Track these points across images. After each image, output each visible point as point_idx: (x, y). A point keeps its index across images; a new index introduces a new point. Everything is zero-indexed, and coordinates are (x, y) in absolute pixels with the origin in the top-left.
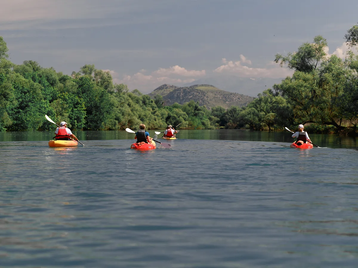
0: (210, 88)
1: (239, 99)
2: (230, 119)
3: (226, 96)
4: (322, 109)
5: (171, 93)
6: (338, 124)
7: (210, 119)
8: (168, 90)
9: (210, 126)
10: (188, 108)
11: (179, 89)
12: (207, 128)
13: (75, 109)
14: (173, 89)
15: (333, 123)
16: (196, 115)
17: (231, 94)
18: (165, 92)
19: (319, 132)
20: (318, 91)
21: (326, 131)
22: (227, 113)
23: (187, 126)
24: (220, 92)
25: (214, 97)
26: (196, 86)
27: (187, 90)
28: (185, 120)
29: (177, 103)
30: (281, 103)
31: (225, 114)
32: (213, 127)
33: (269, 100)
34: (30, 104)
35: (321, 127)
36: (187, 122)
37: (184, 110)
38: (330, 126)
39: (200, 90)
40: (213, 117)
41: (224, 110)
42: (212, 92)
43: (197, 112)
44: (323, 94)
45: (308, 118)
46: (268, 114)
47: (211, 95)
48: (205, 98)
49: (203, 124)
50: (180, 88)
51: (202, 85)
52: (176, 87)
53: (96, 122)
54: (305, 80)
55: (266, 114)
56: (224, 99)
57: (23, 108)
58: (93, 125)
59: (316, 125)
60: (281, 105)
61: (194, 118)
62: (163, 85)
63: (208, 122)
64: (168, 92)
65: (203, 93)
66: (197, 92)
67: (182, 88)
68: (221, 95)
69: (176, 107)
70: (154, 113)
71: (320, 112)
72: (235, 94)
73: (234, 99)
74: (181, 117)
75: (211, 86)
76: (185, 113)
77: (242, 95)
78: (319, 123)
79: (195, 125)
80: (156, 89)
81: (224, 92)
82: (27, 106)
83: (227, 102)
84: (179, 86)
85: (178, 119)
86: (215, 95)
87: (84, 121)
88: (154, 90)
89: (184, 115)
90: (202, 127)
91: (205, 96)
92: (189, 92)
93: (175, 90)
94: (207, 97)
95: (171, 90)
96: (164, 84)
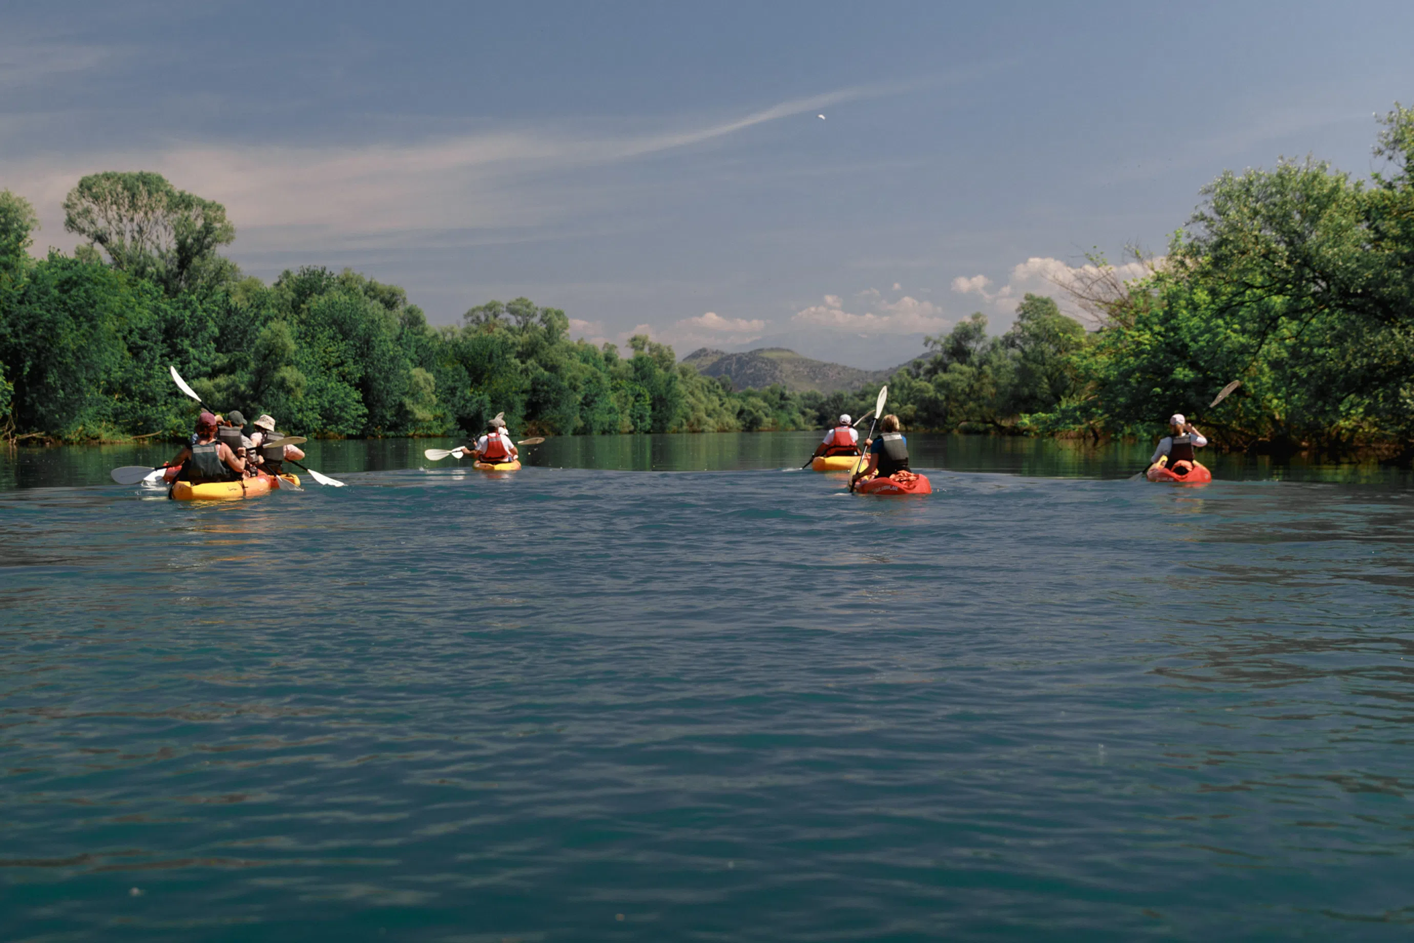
0: (786, 355)
1: (839, 374)
2: (832, 413)
3: (816, 370)
4: (980, 406)
5: (714, 365)
6: (998, 422)
7: (804, 414)
8: (709, 358)
9: (803, 426)
10: (770, 395)
11: (729, 357)
12: (798, 429)
13: (637, 404)
14: (719, 356)
15: (993, 422)
16: (782, 407)
17: (825, 365)
18: (703, 363)
19: (978, 432)
20: (976, 386)
21: (986, 432)
22: (827, 403)
23: (770, 425)
24: (805, 362)
25: (793, 372)
26: (761, 350)
27: (744, 358)
28: (767, 415)
29: (750, 388)
30: (928, 392)
31: (823, 404)
32: (810, 428)
33: (906, 385)
34: (596, 399)
35: (981, 427)
36: (770, 419)
37: (765, 399)
38: (991, 425)
39: (768, 359)
40: (808, 410)
41: (821, 397)
42: (790, 361)
43: (783, 402)
44: (981, 389)
45: (965, 417)
46: (905, 407)
47: (787, 367)
48: (777, 373)
49: (793, 422)
50: (733, 355)
51: (772, 350)
52: (723, 353)
53: (661, 421)
54: (962, 373)
55: (901, 407)
56: (811, 374)
57: (588, 405)
58: (658, 425)
59: (974, 425)
60: (927, 395)
61: (779, 412)
62: (701, 350)
63: (800, 419)
64: (710, 363)
65: (773, 363)
66: (763, 362)
67: (735, 355)
68: (806, 367)
69: (750, 394)
70: (721, 405)
71: (978, 409)
72: (832, 366)
73: (831, 374)
74: (760, 412)
75: (788, 350)
76: (766, 404)
77: (844, 368)
78: (978, 422)
79: (782, 423)
80: (689, 357)
81: (812, 361)
82: (593, 401)
83: (817, 381)
84: (729, 350)
85: (756, 414)
86: (796, 367)
87: (648, 421)
88: (684, 360)
89: (765, 407)
90: (791, 427)
91: (776, 368)
92: (748, 363)
93: (722, 360)
94: (781, 371)
95: (715, 359)
96: (701, 347)
